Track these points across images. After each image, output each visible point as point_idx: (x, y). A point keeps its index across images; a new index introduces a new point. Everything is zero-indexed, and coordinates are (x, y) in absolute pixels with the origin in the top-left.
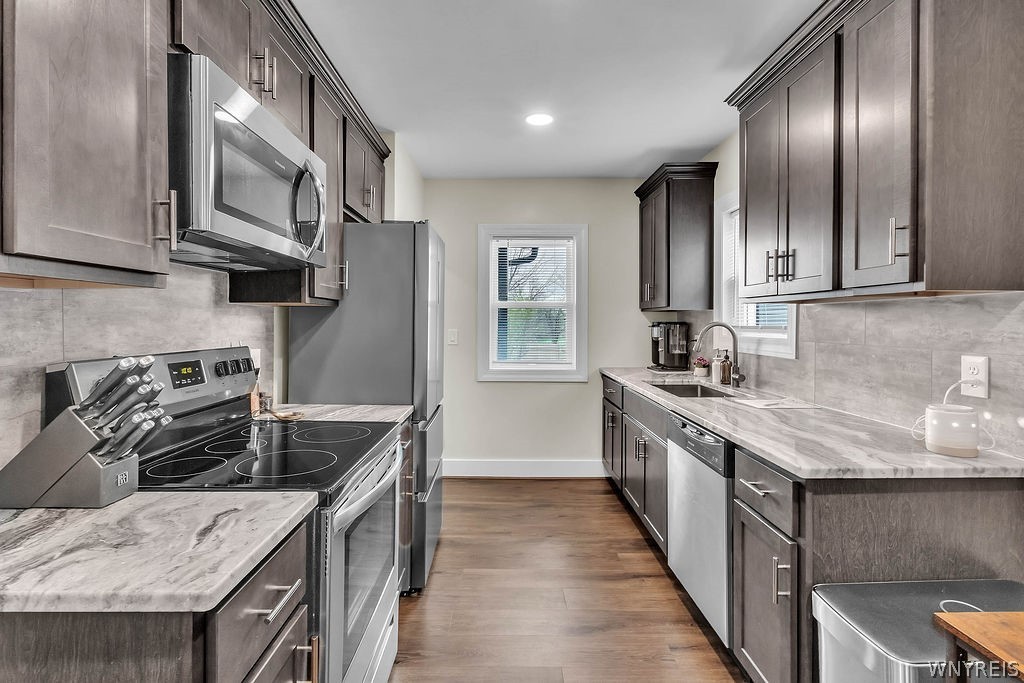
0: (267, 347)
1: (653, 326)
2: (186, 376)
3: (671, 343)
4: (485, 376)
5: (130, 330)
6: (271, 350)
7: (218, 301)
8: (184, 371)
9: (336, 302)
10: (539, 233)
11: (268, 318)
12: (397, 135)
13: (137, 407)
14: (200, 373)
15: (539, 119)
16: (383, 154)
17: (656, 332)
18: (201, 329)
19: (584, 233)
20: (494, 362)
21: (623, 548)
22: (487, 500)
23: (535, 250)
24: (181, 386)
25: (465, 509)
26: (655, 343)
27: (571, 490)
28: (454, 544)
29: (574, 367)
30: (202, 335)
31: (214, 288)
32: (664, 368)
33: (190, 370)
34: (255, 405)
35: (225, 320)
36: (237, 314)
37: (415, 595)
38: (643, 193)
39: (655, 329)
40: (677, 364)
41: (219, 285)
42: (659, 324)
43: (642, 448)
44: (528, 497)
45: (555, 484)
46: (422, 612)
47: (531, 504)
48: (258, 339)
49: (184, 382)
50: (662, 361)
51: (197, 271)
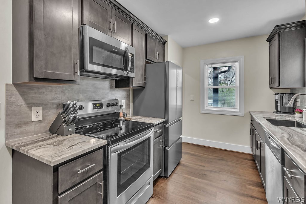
0: (127, 99)
1: (275, 95)
2: (97, 107)
3: (284, 102)
4: (203, 111)
5: (85, 95)
6: (129, 101)
7: (111, 87)
8: (97, 105)
9: (144, 87)
10: (226, 61)
11: (128, 92)
12: (168, 36)
13: (71, 113)
14: (102, 106)
15: (214, 20)
16: (164, 43)
17: (277, 97)
18: (106, 95)
19: (242, 59)
20: (206, 107)
21: (249, 184)
22: (201, 153)
23: (230, 67)
24: (96, 109)
25: (192, 155)
26: (277, 102)
27: (235, 156)
28: (184, 165)
29: (238, 110)
30: (106, 96)
31: (110, 84)
32: (280, 112)
33: (99, 105)
34: (121, 115)
35: (114, 92)
36: (118, 91)
37: (165, 178)
38: (269, 40)
39: (277, 96)
40: (287, 111)
41: (111, 83)
42: (278, 94)
43: (259, 145)
44: (217, 155)
45: (228, 153)
46: (166, 185)
47: (217, 158)
48: (124, 98)
49: (97, 108)
50: (279, 110)
51: (105, 80)
